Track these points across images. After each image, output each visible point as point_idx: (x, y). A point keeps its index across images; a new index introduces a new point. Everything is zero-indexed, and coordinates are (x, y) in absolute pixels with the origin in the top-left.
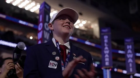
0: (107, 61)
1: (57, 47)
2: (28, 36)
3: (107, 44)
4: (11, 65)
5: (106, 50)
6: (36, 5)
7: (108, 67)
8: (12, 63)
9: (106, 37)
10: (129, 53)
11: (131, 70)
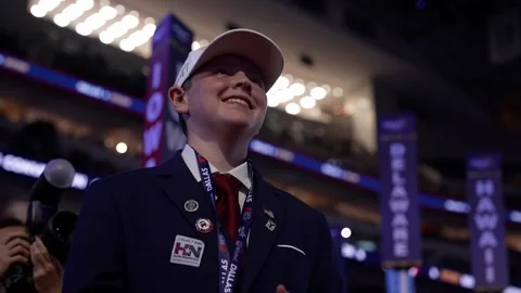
0: (401, 240)
1: (203, 180)
2: (109, 142)
3: (402, 174)
4: (19, 248)
5: (399, 198)
6: (140, 27)
7: (403, 263)
8: (22, 238)
9: (397, 150)
10: (485, 213)
11: (490, 275)
